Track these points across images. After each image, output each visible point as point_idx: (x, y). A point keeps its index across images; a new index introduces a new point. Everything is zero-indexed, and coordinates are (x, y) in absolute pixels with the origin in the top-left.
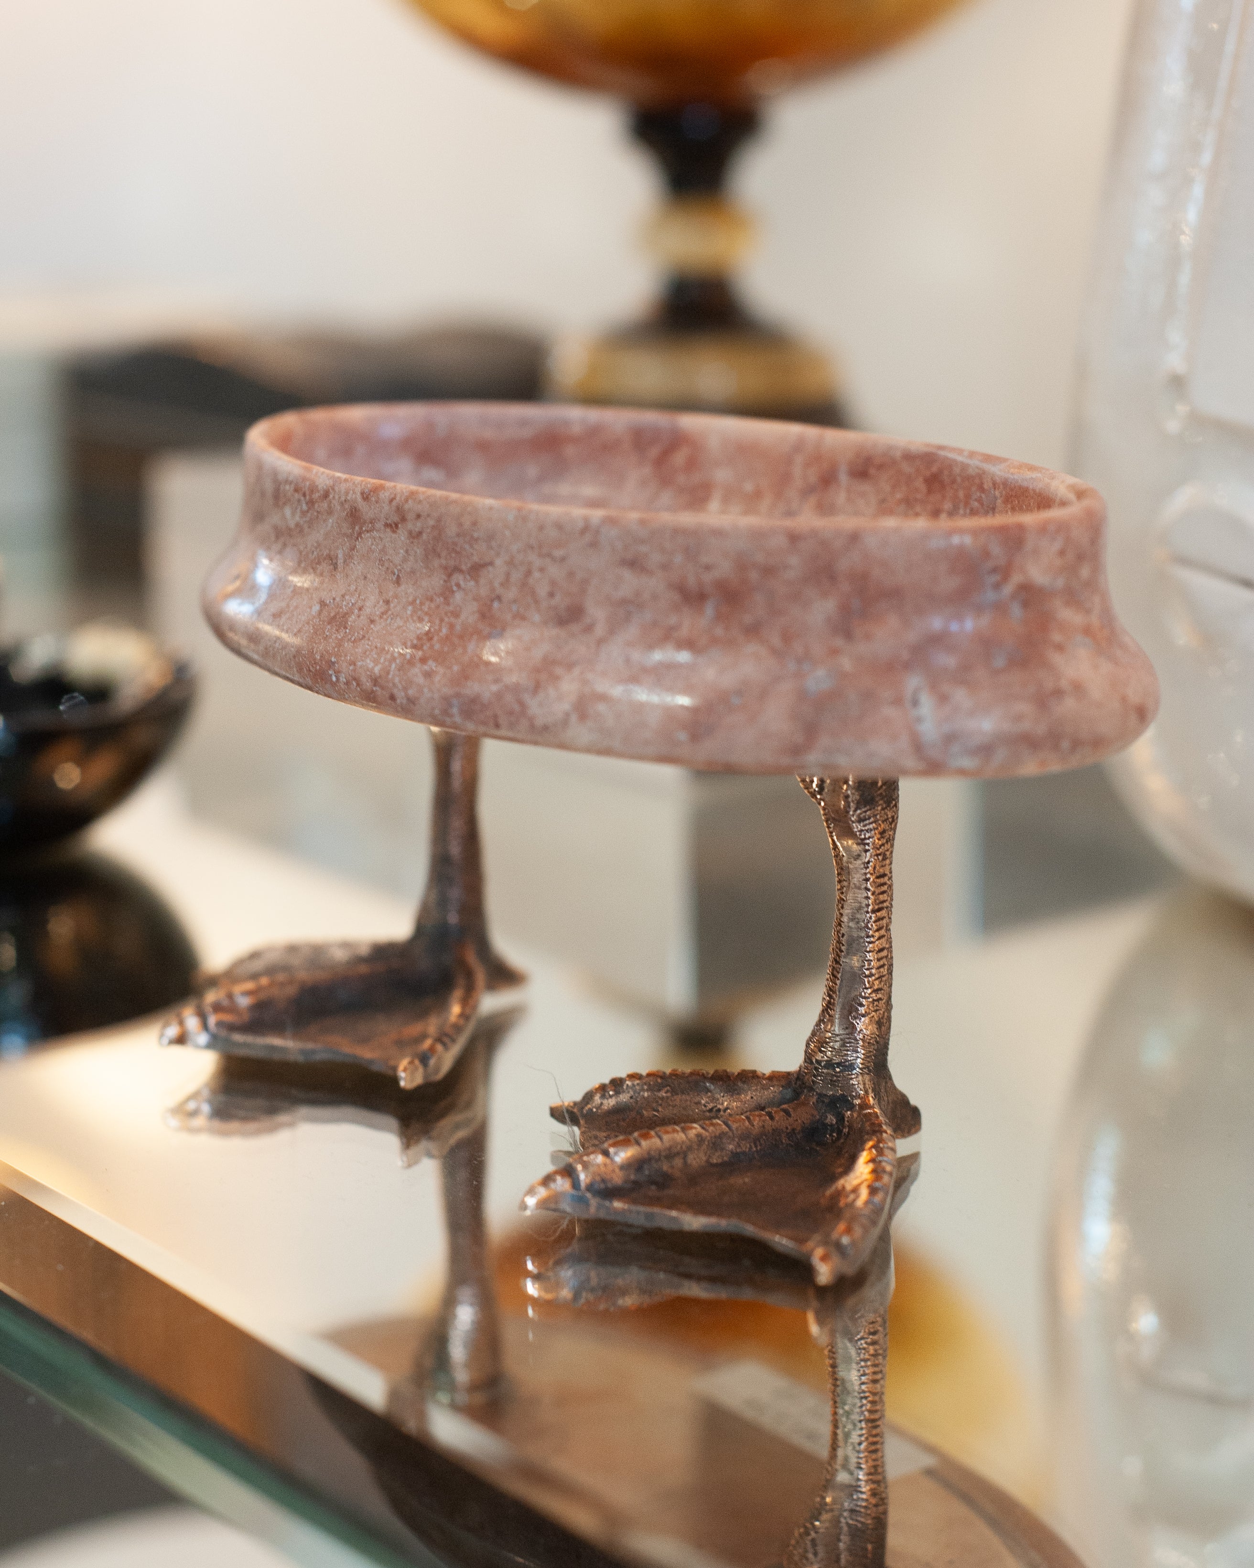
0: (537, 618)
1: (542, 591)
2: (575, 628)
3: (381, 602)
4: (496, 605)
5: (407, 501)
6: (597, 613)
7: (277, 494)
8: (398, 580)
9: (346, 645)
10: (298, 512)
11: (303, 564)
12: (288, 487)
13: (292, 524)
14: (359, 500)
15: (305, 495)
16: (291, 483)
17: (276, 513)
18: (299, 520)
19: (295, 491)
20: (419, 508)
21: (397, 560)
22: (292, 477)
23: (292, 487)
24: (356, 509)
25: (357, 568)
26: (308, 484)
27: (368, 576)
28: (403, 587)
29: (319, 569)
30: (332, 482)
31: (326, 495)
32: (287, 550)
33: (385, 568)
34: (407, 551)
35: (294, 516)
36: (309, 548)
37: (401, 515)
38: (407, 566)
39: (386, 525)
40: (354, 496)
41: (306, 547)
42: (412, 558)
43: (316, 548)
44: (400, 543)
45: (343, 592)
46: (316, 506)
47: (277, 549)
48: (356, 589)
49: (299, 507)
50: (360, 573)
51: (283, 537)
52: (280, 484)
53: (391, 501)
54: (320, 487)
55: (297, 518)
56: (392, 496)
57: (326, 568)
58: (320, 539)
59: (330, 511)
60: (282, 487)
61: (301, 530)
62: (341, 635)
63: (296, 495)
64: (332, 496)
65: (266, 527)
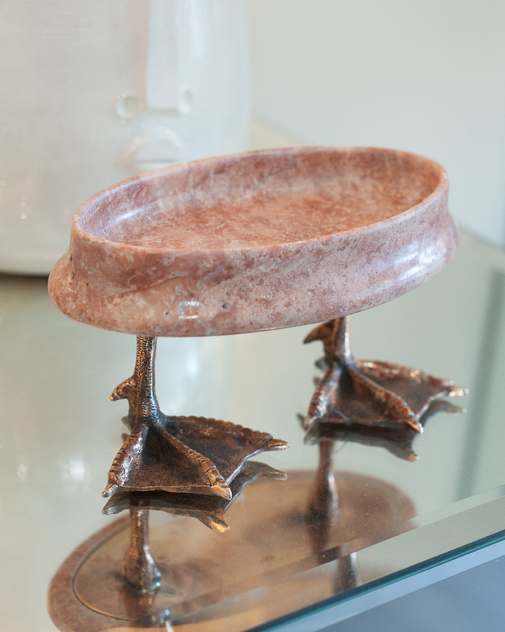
3: (342, 277)
5: (348, 237)
7: (249, 264)
8: (346, 266)
9: (342, 297)
10: (274, 265)
11: (283, 282)
12: (262, 258)
13: (268, 271)
14: (322, 246)
15: (280, 257)
16: (265, 256)
17: (249, 271)
18: (274, 267)
19: (270, 258)
20: (354, 238)
21: (344, 260)
22: (264, 254)
23: (267, 257)
24: (320, 250)
25: (322, 271)
26: (282, 252)
27: (330, 271)
28: (349, 268)
29: (297, 280)
30: (299, 246)
31: (298, 252)
32: (265, 281)
33: (338, 265)
34: (349, 255)
35: (269, 267)
36: (285, 275)
37: (347, 243)
38: (350, 260)
39: (338, 250)
40: (318, 246)
41: (283, 275)
42: (352, 256)
43: (291, 274)
44: (345, 253)
45: (319, 282)
46: (291, 258)
47: (254, 284)
48: (325, 279)
49: (275, 263)
50: (324, 272)
51: (259, 279)
52: (253, 259)
53: (340, 241)
54: (292, 250)
55: (273, 267)
56: (340, 238)
57: (301, 278)
58: (294, 269)
59: (302, 256)
60: (256, 259)
61: (277, 271)
62: (336, 295)
63: (272, 259)
64: (302, 251)
65: (236, 279)
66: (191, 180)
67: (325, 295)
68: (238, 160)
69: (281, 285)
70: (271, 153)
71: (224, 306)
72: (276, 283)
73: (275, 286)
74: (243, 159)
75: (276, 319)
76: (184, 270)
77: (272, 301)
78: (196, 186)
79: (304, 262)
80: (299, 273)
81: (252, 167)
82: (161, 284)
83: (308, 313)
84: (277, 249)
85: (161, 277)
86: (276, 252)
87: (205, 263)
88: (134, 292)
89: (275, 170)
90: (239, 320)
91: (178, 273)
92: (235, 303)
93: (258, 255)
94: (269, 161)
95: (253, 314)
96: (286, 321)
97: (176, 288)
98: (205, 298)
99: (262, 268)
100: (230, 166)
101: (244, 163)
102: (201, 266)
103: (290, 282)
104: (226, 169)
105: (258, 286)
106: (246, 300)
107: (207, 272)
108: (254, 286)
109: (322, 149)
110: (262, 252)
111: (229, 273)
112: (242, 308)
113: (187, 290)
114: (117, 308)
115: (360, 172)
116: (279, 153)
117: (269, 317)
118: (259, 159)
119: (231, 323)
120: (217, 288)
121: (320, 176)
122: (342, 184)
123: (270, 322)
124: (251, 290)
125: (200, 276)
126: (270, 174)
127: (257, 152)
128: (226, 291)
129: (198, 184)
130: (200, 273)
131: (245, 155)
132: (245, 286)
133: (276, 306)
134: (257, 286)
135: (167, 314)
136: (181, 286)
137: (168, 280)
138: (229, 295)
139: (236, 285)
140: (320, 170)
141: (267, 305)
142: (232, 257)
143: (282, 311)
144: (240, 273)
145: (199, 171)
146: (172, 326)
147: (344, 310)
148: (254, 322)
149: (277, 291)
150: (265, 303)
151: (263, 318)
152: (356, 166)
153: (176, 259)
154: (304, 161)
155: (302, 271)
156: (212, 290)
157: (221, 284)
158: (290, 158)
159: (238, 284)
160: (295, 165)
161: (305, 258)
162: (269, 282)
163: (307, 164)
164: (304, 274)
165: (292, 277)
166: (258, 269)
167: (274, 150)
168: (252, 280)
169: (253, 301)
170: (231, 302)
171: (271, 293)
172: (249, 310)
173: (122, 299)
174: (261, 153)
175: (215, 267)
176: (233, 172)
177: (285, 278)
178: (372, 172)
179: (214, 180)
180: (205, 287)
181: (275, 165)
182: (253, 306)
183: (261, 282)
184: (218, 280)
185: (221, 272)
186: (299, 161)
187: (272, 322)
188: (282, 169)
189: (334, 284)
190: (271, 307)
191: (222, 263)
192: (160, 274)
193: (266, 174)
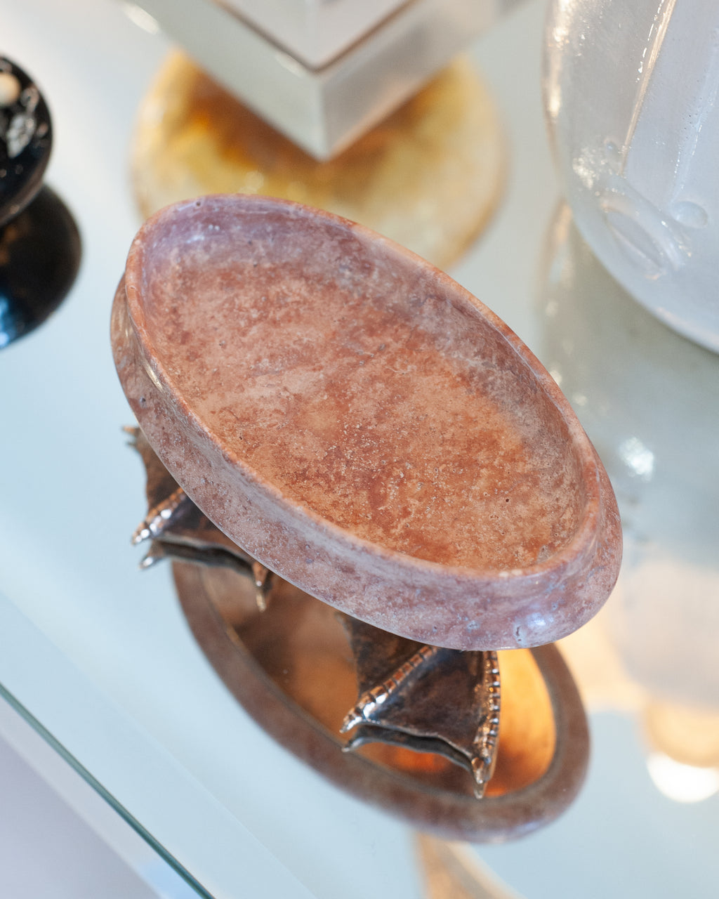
0: (330, 563)
1: (332, 555)
2: (350, 576)
3: (242, 506)
5: (252, 482)
8: (250, 503)
11: (189, 444)
16: (174, 403)
19: (178, 410)
23: (176, 406)
25: (224, 478)
27: (232, 487)
28: (253, 508)
29: (200, 456)
30: (203, 432)
31: (200, 435)
33: (241, 492)
34: (254, 497)
36: (191, 440)
37: (250, 484)
38: (255, 502)
39: (240, 480)
40: (218, 453)
41: (189, 438)
43: (196, 445)
45: (218, 482)
46: (194, 432)
48: (225, 487)
49: (182, 419)
50: (226, 481)
51: (172, 415)
53: (242, 474)
54: (195, 428)
59: (204, 443)
61: (184, 428)
62: (222, 512)
63: (179, 413)
64: (204, 439)
67: (214, 499)
69: (186, 444)
71: (143, 400)
73: (182, 437)
77: (172, 445)
78: (428, 296)
79: (206, 449)
80: (202, 453)
89: (517, 372)
92: (150, 409)
94: (512, 357)
98: (139, 376)
99: (173, 410)
100: (470, 316)
101: (485, 328)
103: (194, 451)
104: (465, 314)
106: (157, 418)
108: (168, 416)
112: (150, 420)
113: (134, 352)
118: (502, 343)
120: (147, 379)
124: (165, 416)
128: (150, 391)
129: (431, 297)
132: (162, 406)
133: (170, 453)
134: (169, 419)
135: (119, 351)
138: (151, 398)
139: (157, 396)
141: (166, 443)
143: (171, 462)
145: (433, 285)
149: (181, 444)
150: (166, 440)
155: (205, 455)
156: (144, 377)
162: (178, 427)
164: (207, 460)
165: (196, 449)
166: (171, 407)
168: (167, 408)
169: (160, 426)
170: (148, 404)
171: (176, 439)
172: (153, 428)
176: (473, 324)
179: (452, 310)
182: (157, 428)
183: (173, 420)
188: (523, 379)
189: (229, 501)
190: (168, 449)
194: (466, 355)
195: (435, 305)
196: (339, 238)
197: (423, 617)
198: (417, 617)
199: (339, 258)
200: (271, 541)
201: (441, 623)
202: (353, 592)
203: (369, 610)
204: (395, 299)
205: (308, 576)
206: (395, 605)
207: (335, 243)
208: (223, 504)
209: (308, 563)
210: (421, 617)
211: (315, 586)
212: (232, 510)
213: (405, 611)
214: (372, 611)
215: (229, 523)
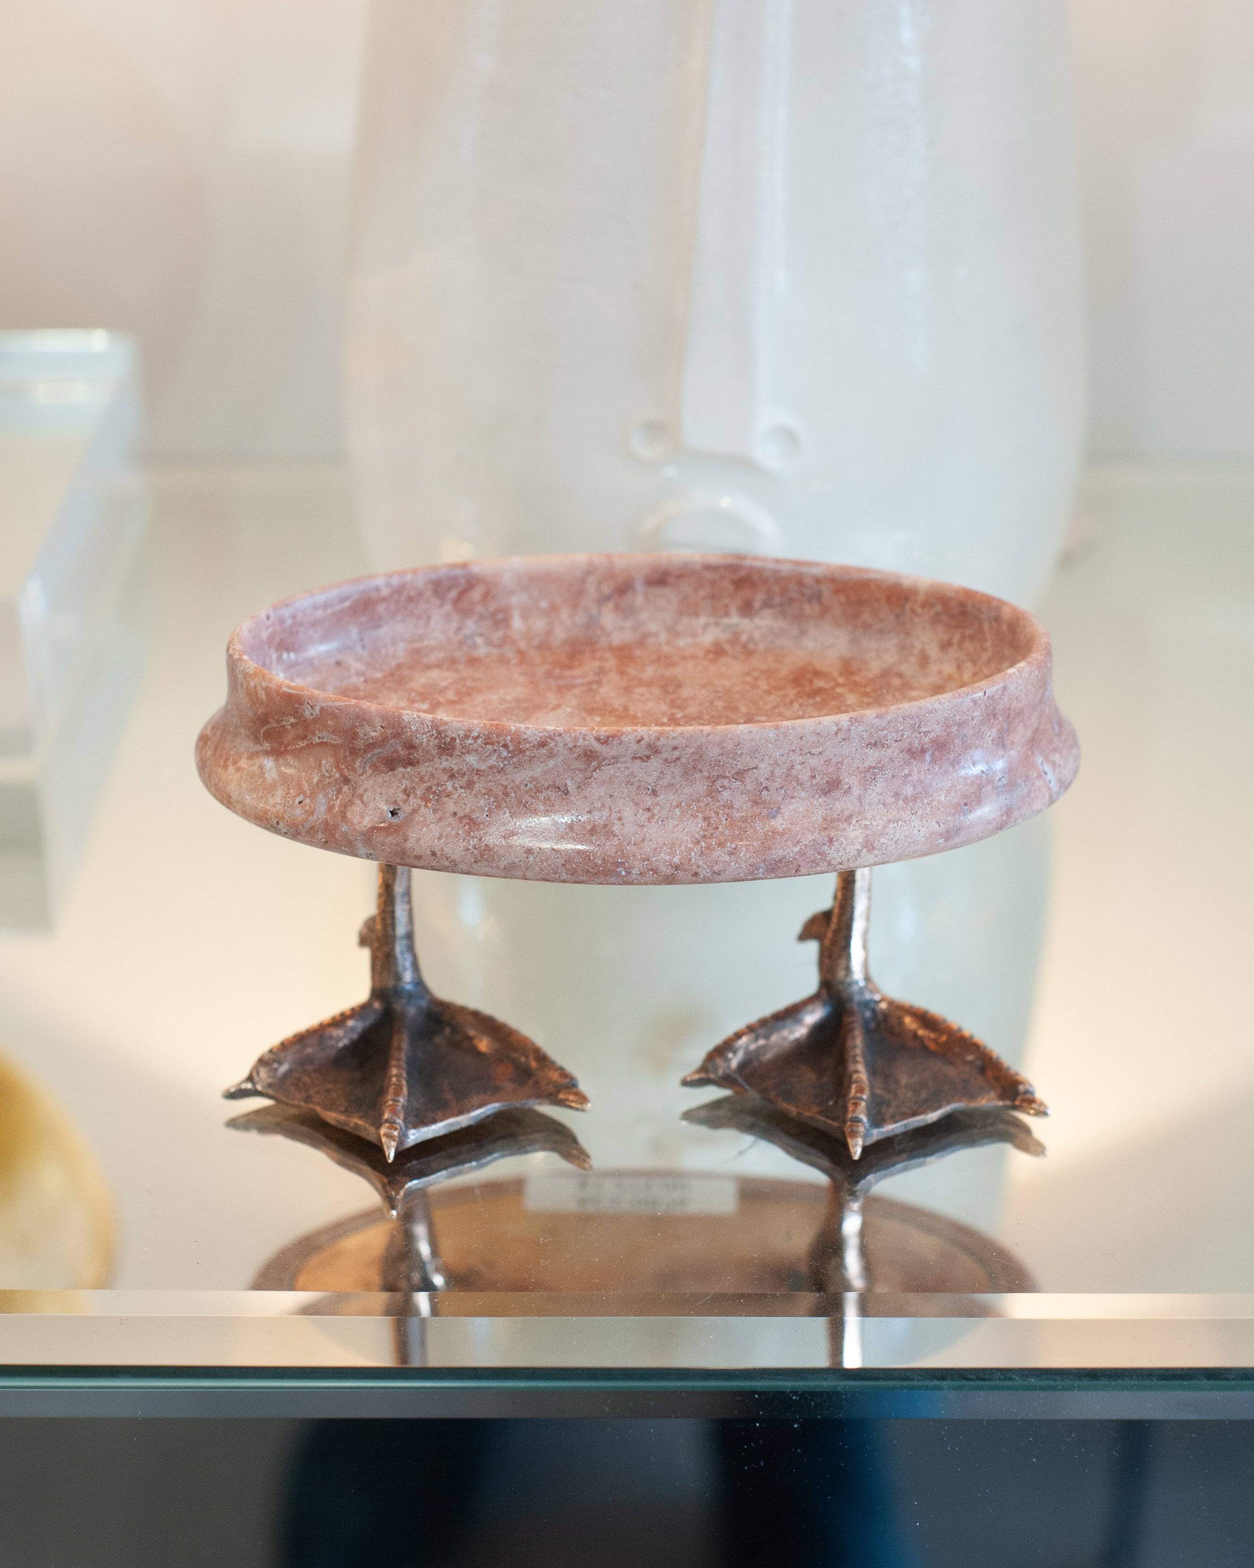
0: (804, 794)
1: (804, 776)
2: (837, 794)
3: (641, 811)
4: (765, 793)
5: (658, 739)
6: (850, 780)
7: (446, 747)
8: (654, 793)
9: (628, 848)
10: (494, 758)
11: (513, 795)
12: (470, 741)
13: (483, 767)
14: (596, 745)
15: (505, 746)
16: (476, 739)
17: (447, 760)
18: (495, 763)
19: (486, 744)
20: (675, 743)
21: (650, 780)
22: (475, 734)
23: (480, 740)
24: (591, 751)
25: (597, 791)
26: (509, 738)
27: (615, 794)
28: (662, 797)
29: (541, 796)
30: (547, 735)
31: (543, 744)
32: (477, 785)
33: (635, 787)
34: (662, 772)
35: (485, 760)
36: (518, 782)
37: (654, 749)
38: (665, 782)
39: (634, 758)
40: (586, 743)
41: (513, 782)
42: (669, 777)
43: (530, 782)
44: (653, 768)
45: (588, 809)
46: (528, 753)
47: (457, 785)
48: (603, 806)
49: (496, 755)
50: (602, 793)
51: (466, 777)
52: (454, 739)
53: (639, 741)
54: (530, 740)
55: (492, 761)
56: (639, 738)
57: (553, 795)
58: (536, 775)
59: (551, 755)
60: (458, 741)
61: (501, 771)
62: (615, 841)
63: (489, 747)
64: (552, 744)
65: (423, 769)
66: (591, 587)
67: (592, 835)
68: (698, 567)
69: (508, 800)
70: (770, 565)
71: (393, 813)
72: (499, 791)
73: (496, 797)
74: (709, 567)
75: (482, 856)
76: (334, 732)
77: (483, 823)
78: (603, 600)
79: (556, 765)
80: (546, 784)
81: (727, 585)
82: (302, 749)
83: (547, 860)
84: (501, 732)
85: (304, 738)
86: (498, 736)
87: (368, 729)
88: (267, 753)
89: (777, 600)
90: (410, 844)
91: (328, 738)
92: (415, 811)
93: (462, 733)
94: (765, 581)
95: (439, 839)
96: (503, 864)
97: (324, 762)
98: (366, 790)
99: (471, 759)
100: (680, 576)
101: (709, 575)
102: (361, 732)
103: (527, 797)
104: (671, 580)
105: (463, 791)
106: (435, 811)
107: (371, 746)
108: (456, 789)
109: (872, 576)
110: (470, 731)
111: (409, 754)
112: (424, 823)
113: (340, 770)
114: (238, 775)
115: (941, 634)
116: (785, 569)
117: (468, 849)
118: (742, 573)
119: (397, 845)
120: (388, 776)
121: (866, 627)
122: (903, 649)
123: (470, 859)
124: (449, 795)
125: (359, 750)
126: (766, 604)
127: (742, 557)
128: (403, 787)
129: (608, 598)
130: (360, 744)
131: (713, 560)
132: (438, 785)
133: (486, 833)
134: (460, 791)
135: (300, 803)
136: (331, 760)
137: (311, 746)
138: (408, 796)
139: (422, 780)
140: (867, 616)
141: (470, 829)
142: (414, 728)
143: (495, 845)
144: (430, 761)
145: (610, 574)
146: (303, 826)
147: (628, 873)
148: (439, 853)
149: (499, 807)
150: (469, 824)
151: (456, 849)
152: (936, 620)
153: (322, 709)
154: (837, 592)
155: (554, 781)
156: (380, 779)
157: (396, 772)
158: (808, 581)
159: (426, 778)
160: (819, 597)
161: (560, 759)
162: (484, 787)
163: (842, 598)
164: (559, 788)
165: (531, 789)
166: (465, 760)
167: (778, 561)
168: (452, 777)
169: (447, 815)
170: (407, 809)
171: (486, 809)
172: (436, 830)
173: (250, 762)
174: (748, 563)
175: (385, 739)
176: (686, 587)
177: (518, 787)
178: (963, 638)
179: (646, 595)
180: (369, 772)
181: (776, 589)
182: (443, 823)
183: (470, 785)
184: (391, 764)
185: (396, 752)
186: (826, 591)
187: (473, 860)
188: (791, 600)
189: (620, 819)
190: (477, 834)
191: (397, 735)
192: (300, 732)
193: (757, 604)
194: (694, 635)
195: (618, 608)
196: (454, 594)
197: (946, 797)
198: (939, 802)
199: (459, 629)
200: (709, 825)
201: (968, 794)
202: (850, 816)
203: (880, 828)
204: (560, 635)
205: (782, 834)
206: (906, 800)
207: (448, 607)
208: (612, 832)
209: (774, 817)
210: (943, 798)
211: (798, 842)
212: (630, 829)
213: (922, 802)
214: (884, 827)
215: (634, 848)
